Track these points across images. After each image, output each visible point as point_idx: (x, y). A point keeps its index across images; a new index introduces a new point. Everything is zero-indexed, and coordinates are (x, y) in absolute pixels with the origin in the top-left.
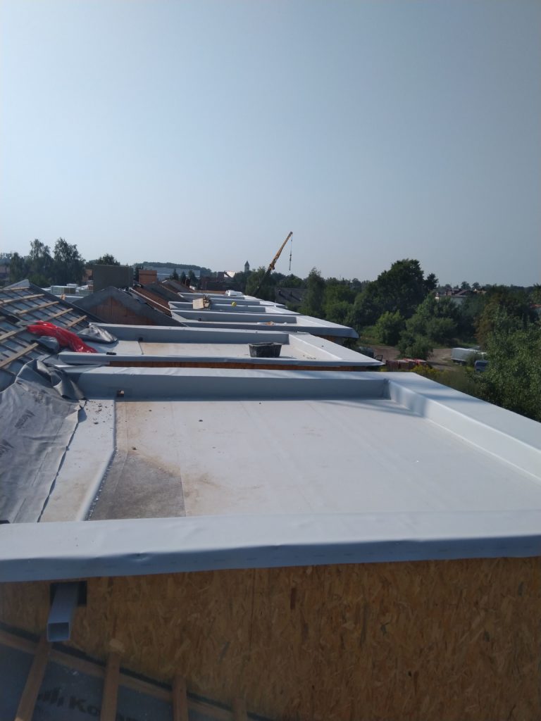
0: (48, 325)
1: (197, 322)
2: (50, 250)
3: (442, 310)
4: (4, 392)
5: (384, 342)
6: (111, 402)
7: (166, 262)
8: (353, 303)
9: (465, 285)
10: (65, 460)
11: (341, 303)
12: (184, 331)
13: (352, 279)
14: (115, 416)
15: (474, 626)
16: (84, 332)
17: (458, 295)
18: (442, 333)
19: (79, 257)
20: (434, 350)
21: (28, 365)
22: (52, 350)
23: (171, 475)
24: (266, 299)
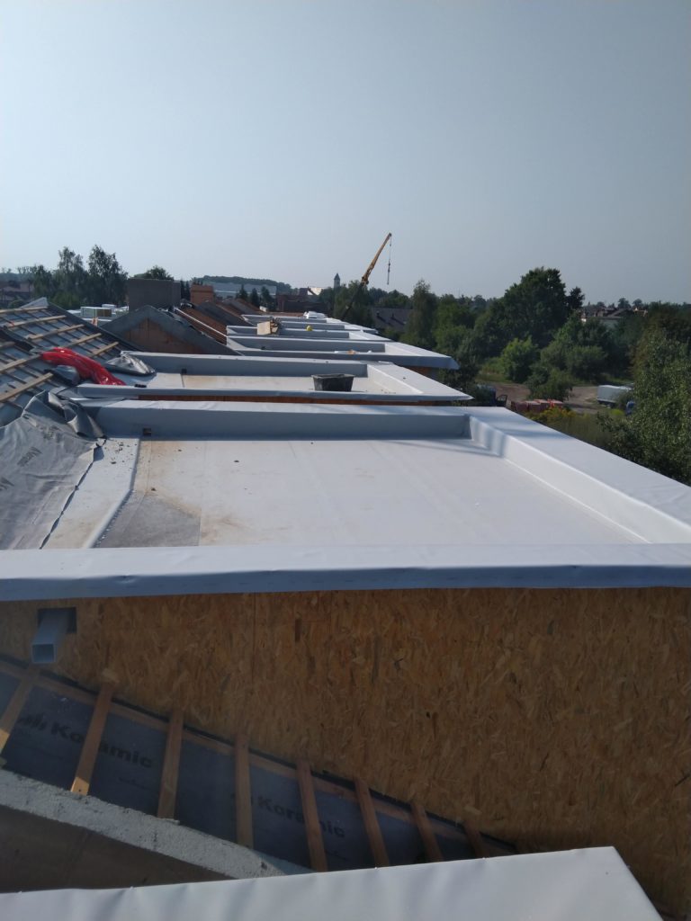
0: (66, 352)
1: (260, 350)
2: (82, 260)
3: (589, 336)
4: (7, 427)
5: (510, 378)
6: (136, 441)
7: (232, 276)
8: (473, 328)
9: (623, 303)
10: (73, 500)
11: (457, 328)
12: (237, 360)
13: (474, 296)
14: (138, 455)
15: (498, 666)
16: (113, 362)
17: (612, 316)
18: (585, 367)
19: (118, 269)
20: (574, 388)
21: (39, 397)
22: (70, 381)
23: (190, 516)
24: (352, 322)
